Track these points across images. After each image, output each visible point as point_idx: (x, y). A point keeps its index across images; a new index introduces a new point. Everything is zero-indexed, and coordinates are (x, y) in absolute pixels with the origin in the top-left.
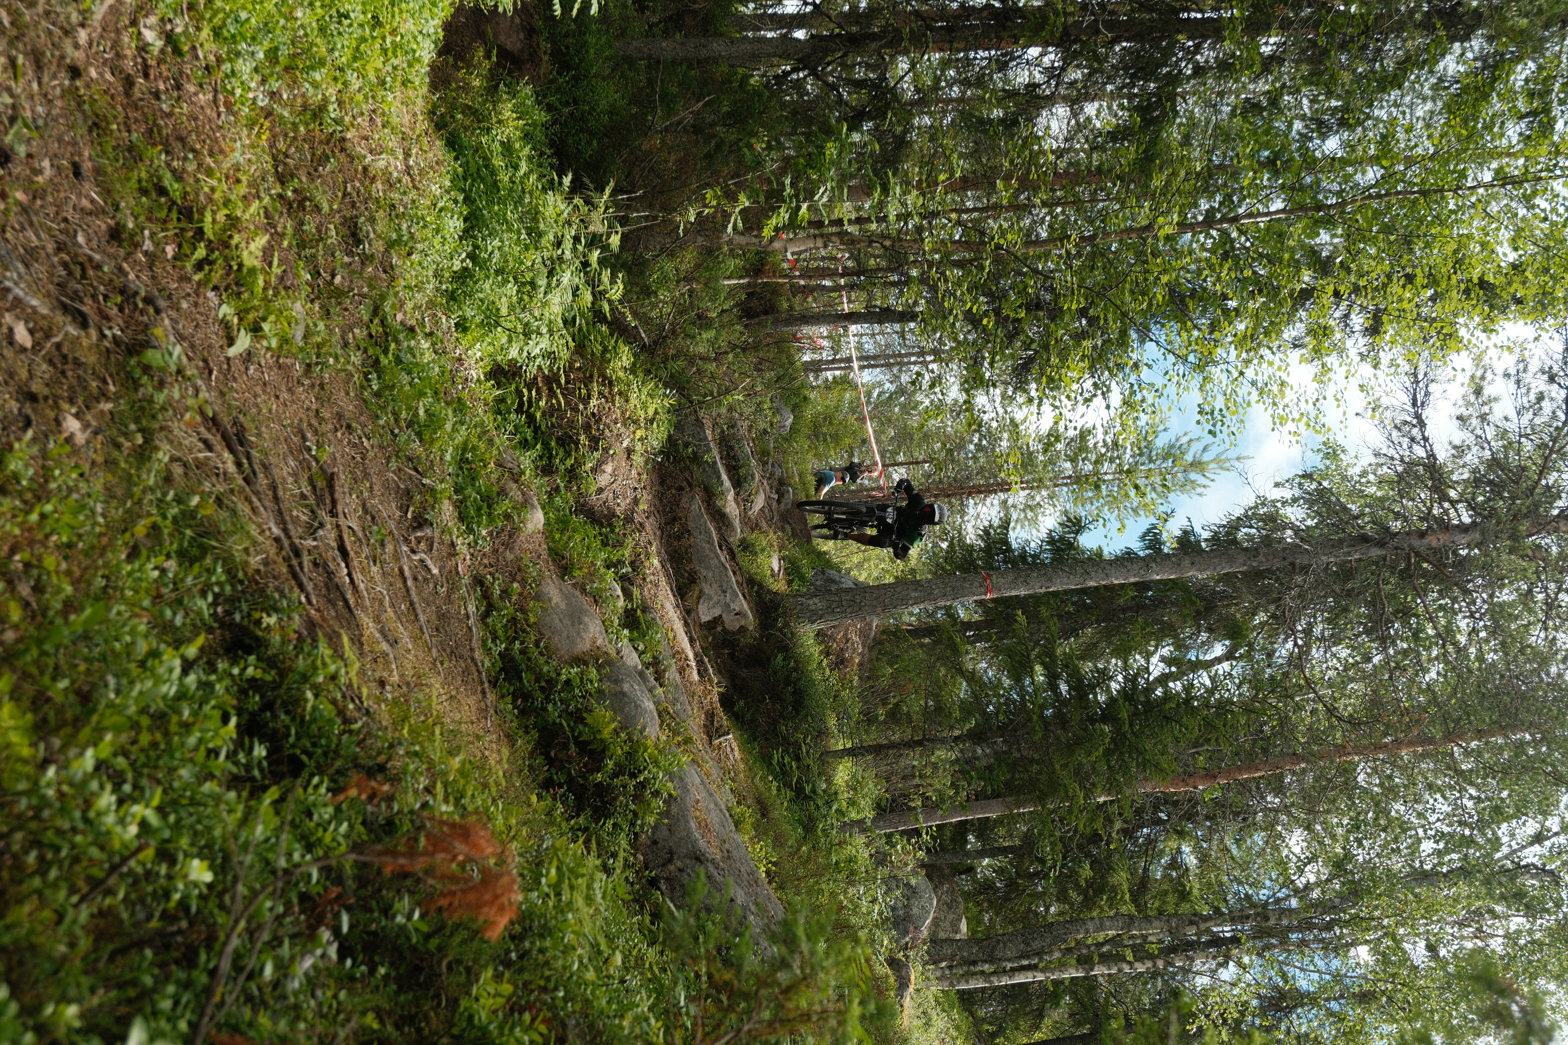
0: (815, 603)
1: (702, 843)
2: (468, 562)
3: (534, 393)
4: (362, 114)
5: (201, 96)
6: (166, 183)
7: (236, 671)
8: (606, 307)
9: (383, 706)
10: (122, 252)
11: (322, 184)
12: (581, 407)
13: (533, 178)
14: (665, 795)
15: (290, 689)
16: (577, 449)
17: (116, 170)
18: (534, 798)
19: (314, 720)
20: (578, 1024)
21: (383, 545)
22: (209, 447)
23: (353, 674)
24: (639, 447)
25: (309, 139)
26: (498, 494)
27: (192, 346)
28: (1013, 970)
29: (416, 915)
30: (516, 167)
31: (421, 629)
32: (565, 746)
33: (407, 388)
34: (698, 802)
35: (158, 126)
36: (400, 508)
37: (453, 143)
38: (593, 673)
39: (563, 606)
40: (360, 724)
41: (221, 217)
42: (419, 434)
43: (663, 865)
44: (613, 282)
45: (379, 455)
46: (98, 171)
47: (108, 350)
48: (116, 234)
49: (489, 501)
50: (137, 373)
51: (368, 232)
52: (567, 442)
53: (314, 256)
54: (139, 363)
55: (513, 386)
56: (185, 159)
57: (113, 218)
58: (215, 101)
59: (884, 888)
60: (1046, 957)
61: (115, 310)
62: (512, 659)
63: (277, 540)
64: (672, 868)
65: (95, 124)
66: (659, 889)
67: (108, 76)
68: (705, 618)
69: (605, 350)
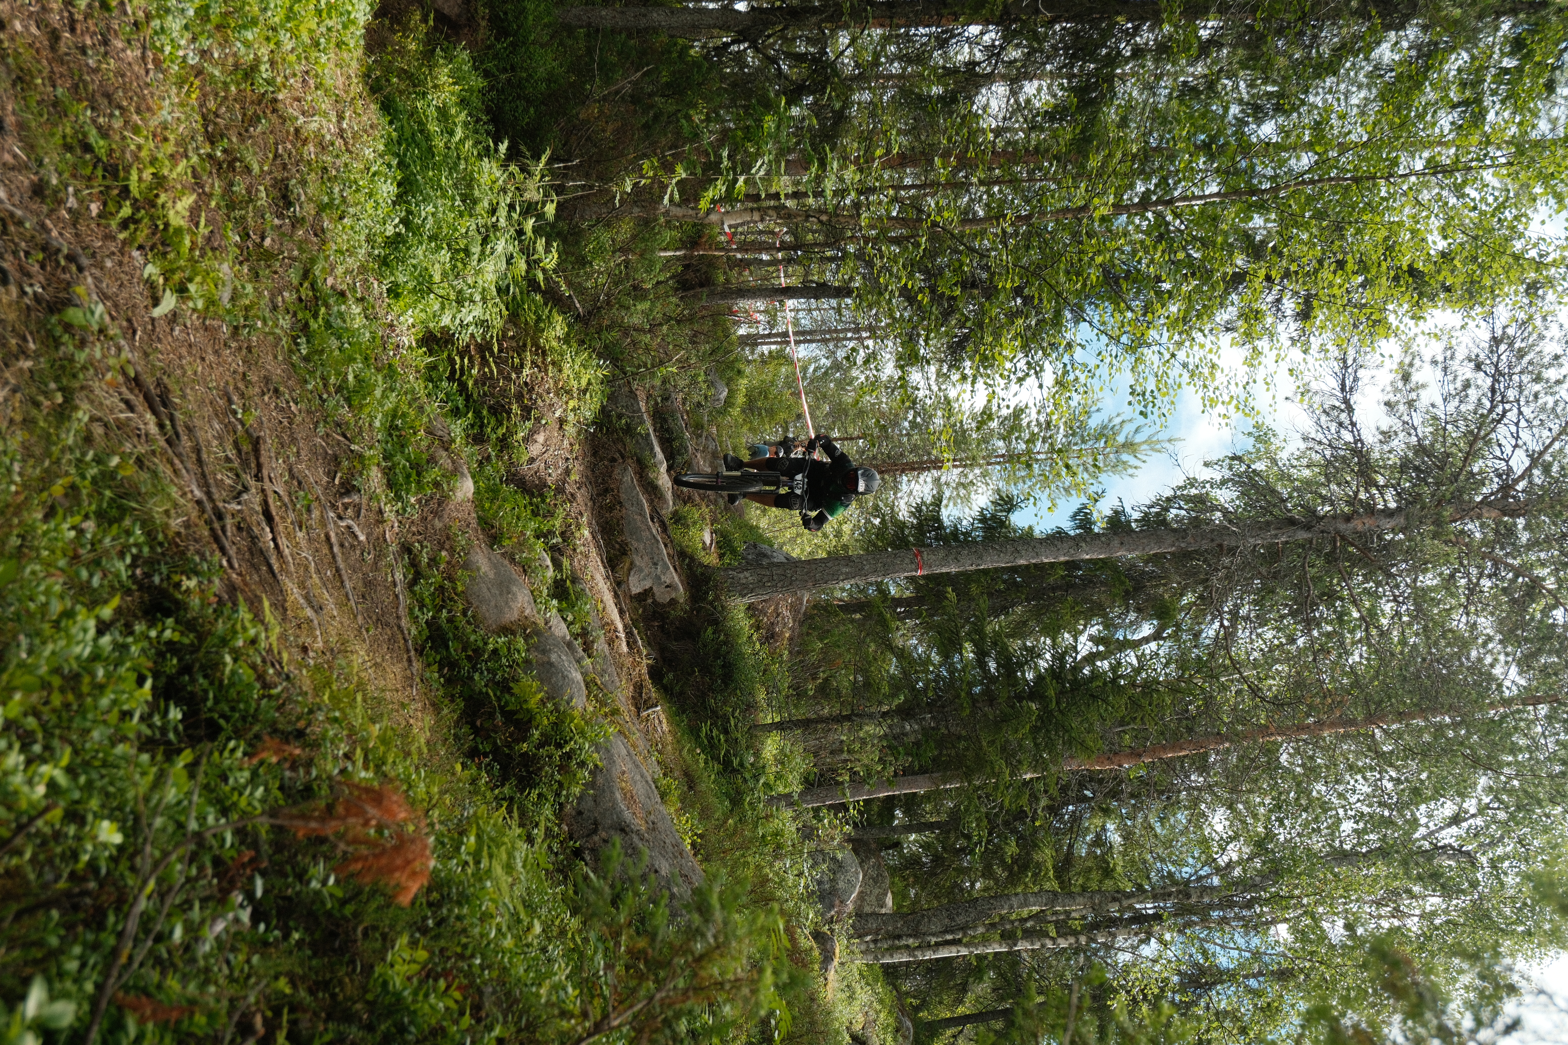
0: (747, 577)
1: (627, 815)
2: (396, 529)
3: (466, 361)
4: (295, 75)
5: (129, 52)
6: (92, 140)
7: (153, 634)
8: (540, 276)
9: (304, 672)
10: (45, 209)
11: (252, 145)
12: (514, 376)
13: (468, 144)
14: (591, 766)
15: (208, 652)
16: (509, 418)
17: (40, 125)
18: (458, 767)
19: (232, 684)
20: (494, 992)
21: (309, 510)
22: (131, 407)
23: (273, 639)
24: (571, 417)
25: (240, 98)
26: (428, 462)
27: (116, 306)
28: (937, 944)
29: (332, 881)
30: (451, 133)
31: (347, 595)
32: (491, 716)
33: (337, 352)
34: (624, 773)
35: (84, 81)
36: (328, 474)
37: (387, 107)
38: (521, 643)
39: (491, 575)
40: (279, 689)
41: (147, 175)
42: (348, 400)
43: (588, 836)
44: (547, 251)
45: (307, 420)
46: (21, 126)
47: (28, 307)
48: (39, 190)
49: (418, 468)
50: (58, 331)
51: (299, 195)
52: (499, 411)
53: (243, 218)
54: (60, 322)
55: (446, 354)
56: (112, 115)
57: (36, 173)
58: (144, 57)
59: (810, 862)
60: (971, 932)
61: (37, 268)
62: (439, 628)
63: (199, 502)
64: (596, 838)
65: (19, 78)
66: (583, 859)
67: (34, 30)
68: (636, 590)
69: (539, 319)
